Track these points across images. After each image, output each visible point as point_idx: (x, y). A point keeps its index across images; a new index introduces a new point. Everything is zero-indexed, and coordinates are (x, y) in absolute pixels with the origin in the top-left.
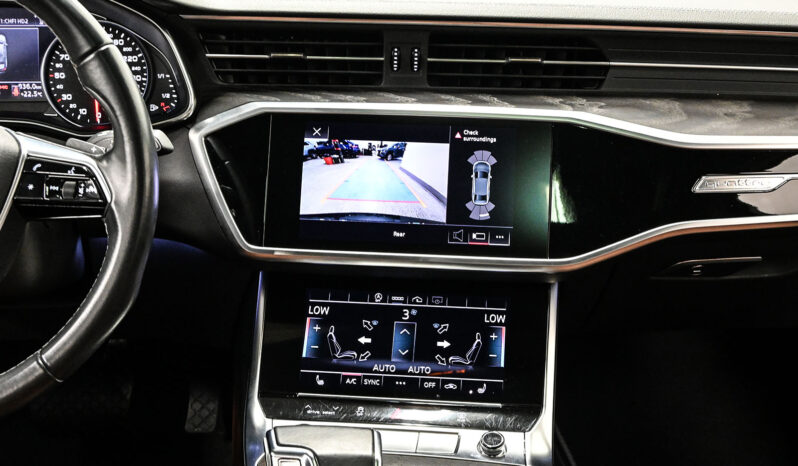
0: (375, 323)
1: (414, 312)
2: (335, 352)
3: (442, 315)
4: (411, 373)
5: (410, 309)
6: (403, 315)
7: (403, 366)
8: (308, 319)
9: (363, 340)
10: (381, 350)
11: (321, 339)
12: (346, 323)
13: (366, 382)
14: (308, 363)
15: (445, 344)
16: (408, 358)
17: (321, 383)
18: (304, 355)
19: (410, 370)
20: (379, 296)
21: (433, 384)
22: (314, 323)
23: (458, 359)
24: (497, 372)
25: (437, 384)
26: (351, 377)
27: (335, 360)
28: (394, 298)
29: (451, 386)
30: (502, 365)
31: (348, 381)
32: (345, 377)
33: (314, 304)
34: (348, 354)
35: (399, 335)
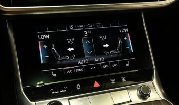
0: (73, 40)
1: (89, 32)
2: (57, 58)
3: (102, 32)
4: (96, 62)
5: (87, 30)
6: (85, 33)
7: (92, 59)
8: (39, 42)
9: (70, 49)
10: (79, 53)
11: (48, 51)
12: (59, 41)
13: (77, 70)
14: (45, 66)
15: (107, 45)
16: (92, 55)
17: (55, 75)
18: (42, 62)
19: (95, 60)
20: (71, 26)
21: (107, 66)
22: (43, 44)
23: (114, 52)
24: (131, 55)
25: (109, 65)
26: (69, 69)
27: (59, 62)
28: (79, 26)
29: (115, 65)
30: (133, 51)
31: (68, 72)
32: (66, 70)
33: (40, 35)
34: (64, 58)
35: (85, 44)
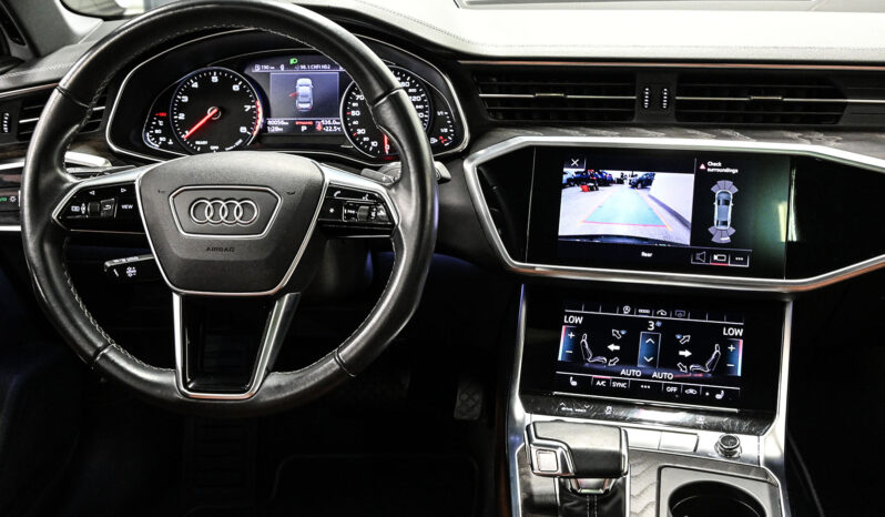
0: (623, 332)
1: (659, 324)
2: (587, 356)
4: (655, 379)
5: (655, 321)
6: (648, 325)
7: (648, 372)
8: (564, 327)
9: (612, 347)
10: (628, 357)
11: (575, 344)
12: (598, 332)
13: (615, 384)
14: (563, 366)
15: (687, 353)
16: (652, 364)
17: (574, 383)
18: (560, 359)
19: (655, 375)
20: (627, 309)
21: (675, 389)
22: (568, 331)
23: (698, 367)
24: (734, 380)
25: (679, 390)
26: (601, 380)
27: (587, 364)
28: (641, 311)
29: (691, 391)
30: (739, 374)
31: (598, 383)
32: (596, 380)
33: (569, 314)
34: (599, 359)
35: (644, 343)
